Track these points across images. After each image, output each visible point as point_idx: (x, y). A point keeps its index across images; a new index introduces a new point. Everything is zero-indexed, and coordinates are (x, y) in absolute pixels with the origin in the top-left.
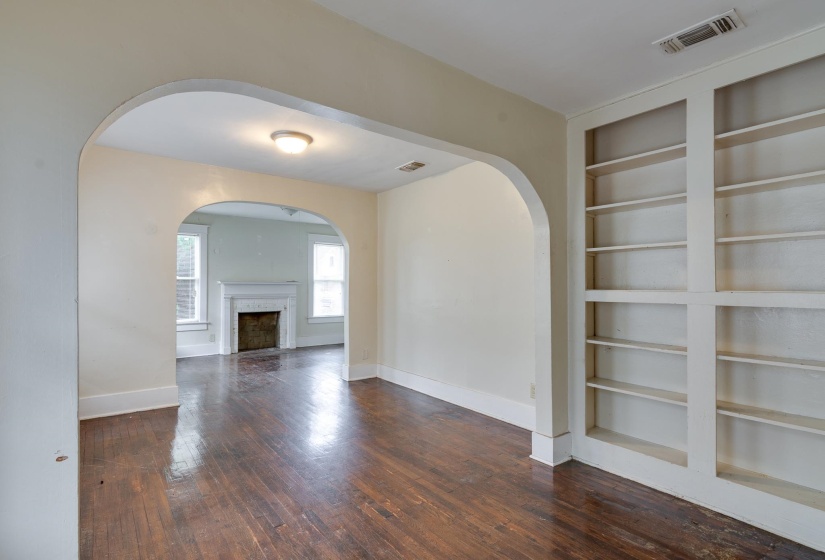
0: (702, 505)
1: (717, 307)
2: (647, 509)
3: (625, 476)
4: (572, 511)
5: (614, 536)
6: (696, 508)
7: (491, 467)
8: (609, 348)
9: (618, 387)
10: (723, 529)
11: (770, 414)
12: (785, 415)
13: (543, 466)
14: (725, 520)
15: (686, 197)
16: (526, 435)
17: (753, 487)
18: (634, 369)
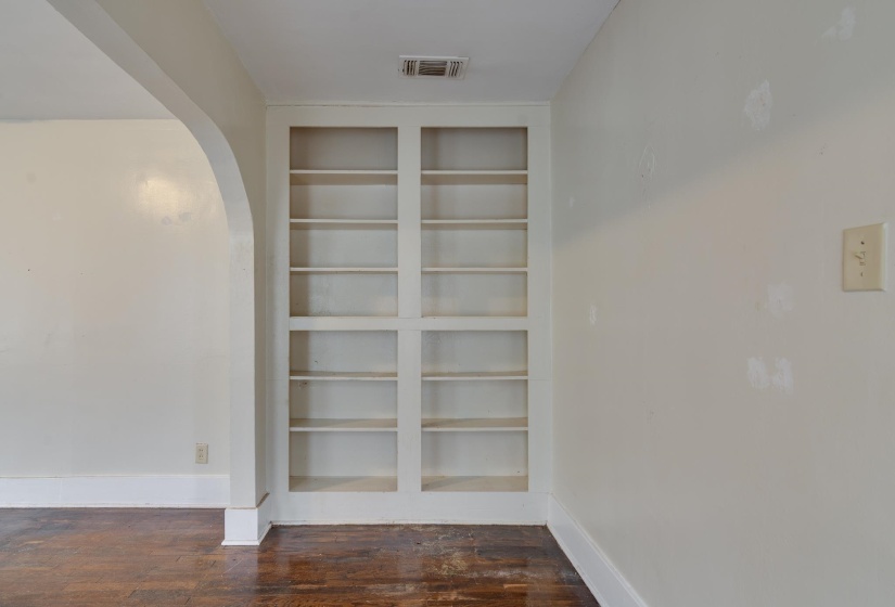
0: (410, 522)
1: (423, 332)
2: (378, 550)
3: (336, 523)
4: (319, 590)
5: (379, 597)
6: (408, 527)
7: (180, 584)
8: (305, 383)
9: (321, 426)
10: (437, 538)
11: (451, 422)
12: (459, 420)
13: (246, 549)
14: (432, 529)
15: (396, 225)
16: (216, 517)
17: (445, 490)
18: (335, 402)
